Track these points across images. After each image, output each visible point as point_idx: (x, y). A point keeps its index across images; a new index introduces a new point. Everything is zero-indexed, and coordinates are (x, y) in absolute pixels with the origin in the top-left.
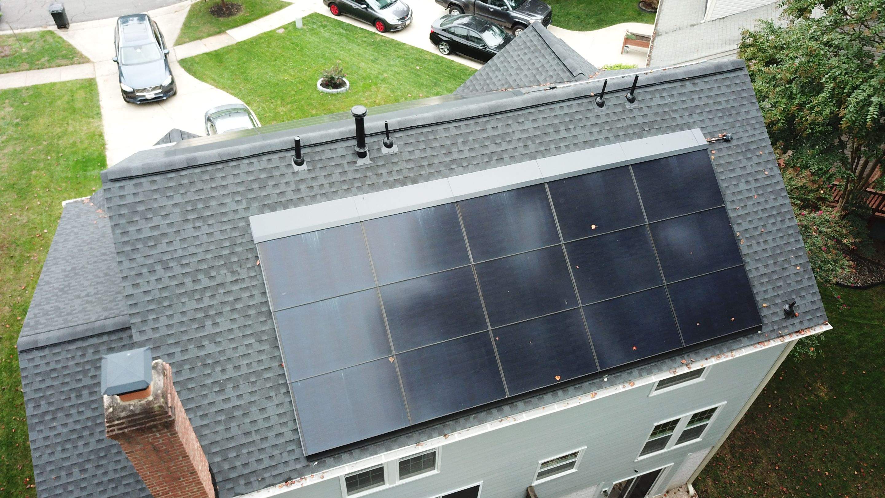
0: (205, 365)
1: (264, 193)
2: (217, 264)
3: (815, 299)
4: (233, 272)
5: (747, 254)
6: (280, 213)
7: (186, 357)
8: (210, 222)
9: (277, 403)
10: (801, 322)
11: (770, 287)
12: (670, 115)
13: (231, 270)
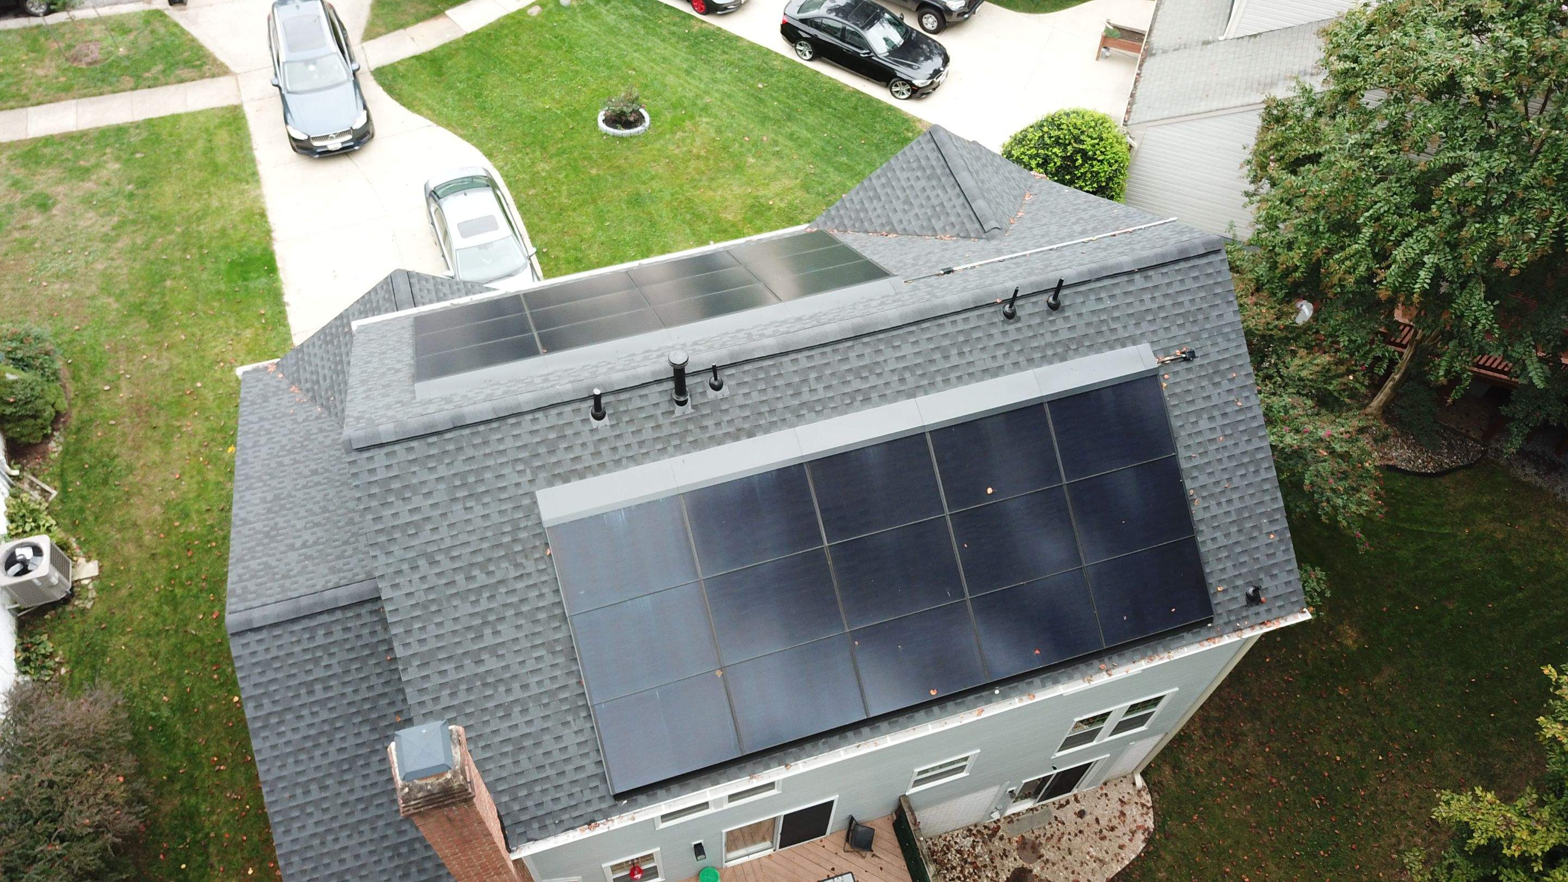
0: (485, 685)
1: (554, 460)
2: (496, 555)
3: (1292, 578)
4: (517, 565)
5: (1202, 520)
6: (576, 486)
7: (461, 675)
8: (486, 500)
9: (576, 729)
10: (1269, 610)
11: (1229, 564)
12: (1108, 326)
13: (513, 562)
